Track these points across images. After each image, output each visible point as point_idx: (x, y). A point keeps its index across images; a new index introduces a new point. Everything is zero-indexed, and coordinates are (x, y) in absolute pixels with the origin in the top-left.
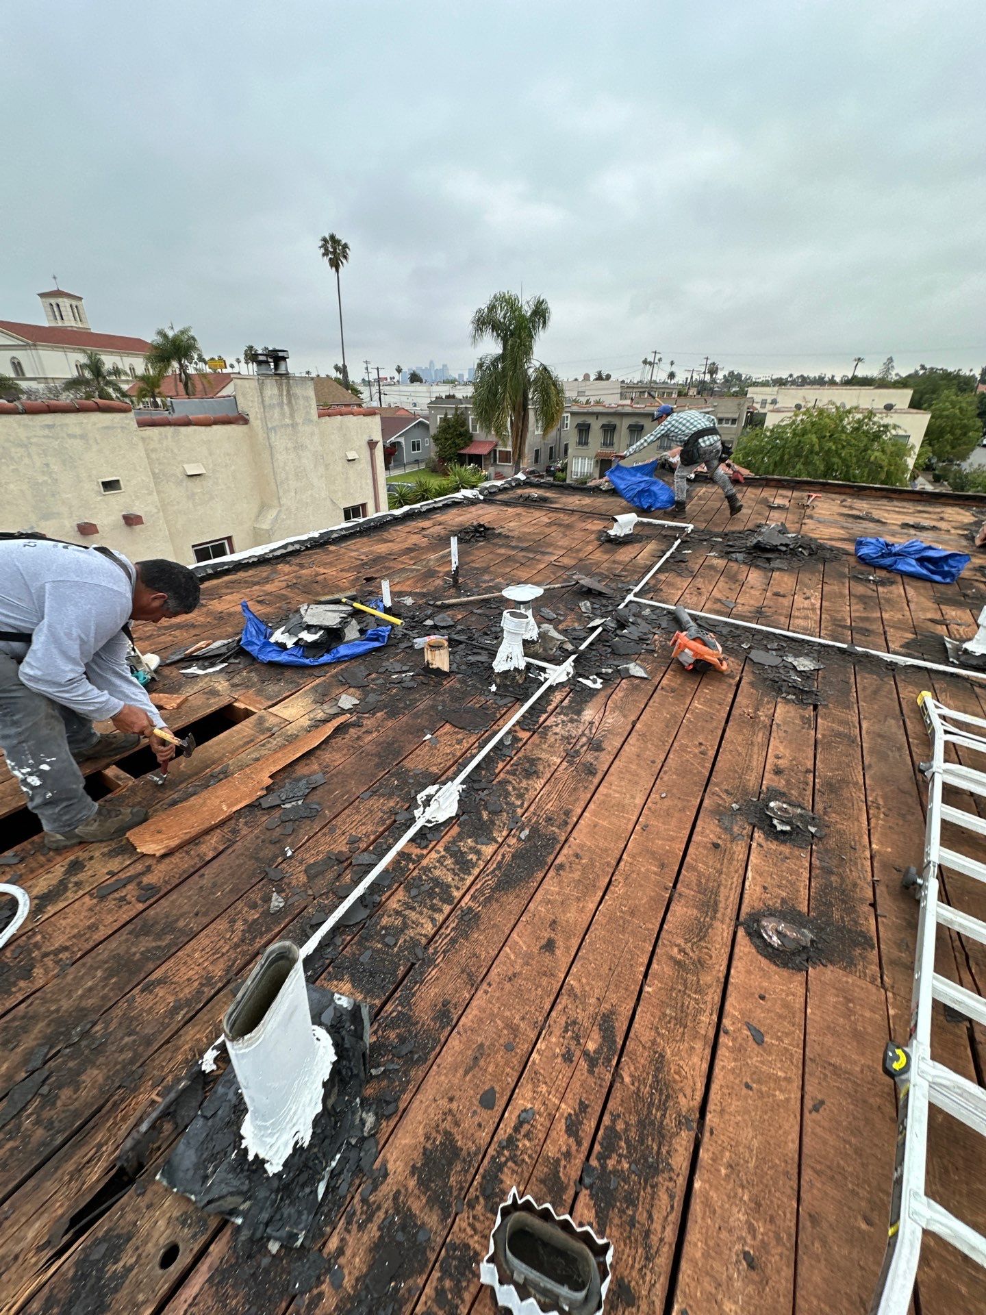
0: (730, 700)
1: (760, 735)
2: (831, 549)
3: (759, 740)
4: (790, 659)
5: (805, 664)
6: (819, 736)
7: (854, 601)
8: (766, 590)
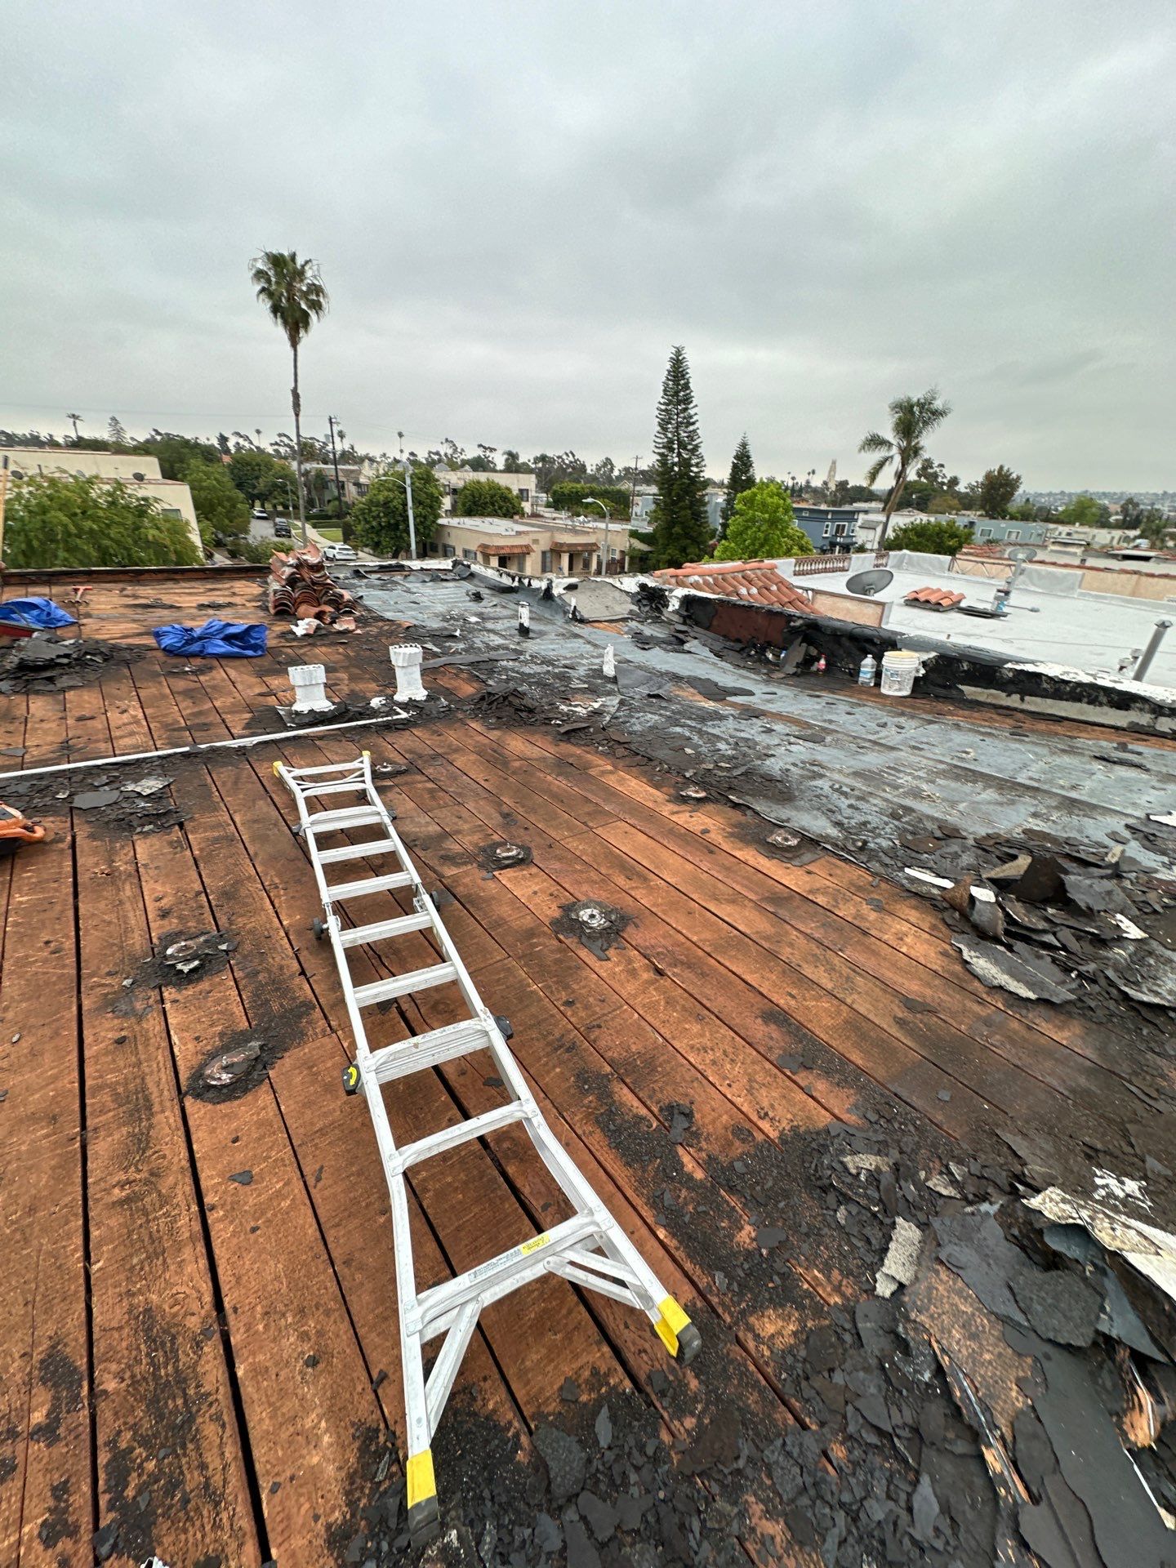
0: (70, 869)
1: (127, 887)
2: (130, 648)
3: (128, 893)
4: (130, 788)
5: (150, 785)
6: (196, 853)
7: (179, 698)
8: (65, 718)
